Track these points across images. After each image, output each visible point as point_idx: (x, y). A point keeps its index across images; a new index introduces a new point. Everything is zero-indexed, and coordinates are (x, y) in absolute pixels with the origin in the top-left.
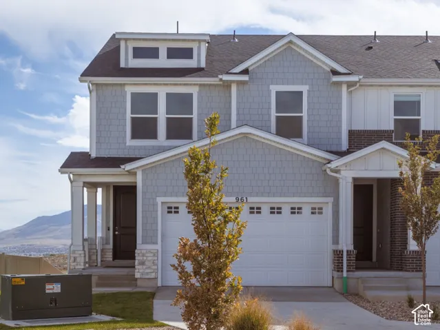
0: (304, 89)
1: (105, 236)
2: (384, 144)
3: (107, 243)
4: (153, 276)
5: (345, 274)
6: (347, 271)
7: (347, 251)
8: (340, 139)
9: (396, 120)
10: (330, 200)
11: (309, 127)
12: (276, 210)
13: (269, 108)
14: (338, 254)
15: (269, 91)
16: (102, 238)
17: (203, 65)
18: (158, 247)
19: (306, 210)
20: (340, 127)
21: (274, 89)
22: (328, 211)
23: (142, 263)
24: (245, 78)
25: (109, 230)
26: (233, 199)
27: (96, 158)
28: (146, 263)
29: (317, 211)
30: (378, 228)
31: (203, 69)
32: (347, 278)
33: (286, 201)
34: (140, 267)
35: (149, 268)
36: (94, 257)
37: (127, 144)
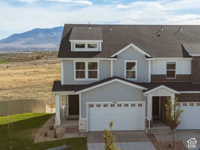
0: (136, 61)
1: (65, 107)
2: (162, 86)
3: (67, 110)
4: (85, 129)
5: (149, 129)
6: (150, 127)
7: (150, 121)
8: (148, 78)
9: (167, 71)
10: (145, 102)
11: (137, 74)
12: (126, 105)
13: (124, 68)
14: (147, 122)
15: (124, 62)
16: (65, 108)
17: (101, 50)
18: (87, 119)
19: (137, 105)
20: (148, 74)
21: (126, 61)
22: (144, 105)
23: (81, 124)
24: (116, 59)
25: (67, 105)
26: (112, 102)
27: (64, 85)
28: (83, 124)
29: (140, 105)
30: (161, 105)
31: (100, 52)
32: (150, 130)
33: (130, 103)
34: (81, 126)
35: (84, 126)
36: (62, 115)
37: (75, 80)
